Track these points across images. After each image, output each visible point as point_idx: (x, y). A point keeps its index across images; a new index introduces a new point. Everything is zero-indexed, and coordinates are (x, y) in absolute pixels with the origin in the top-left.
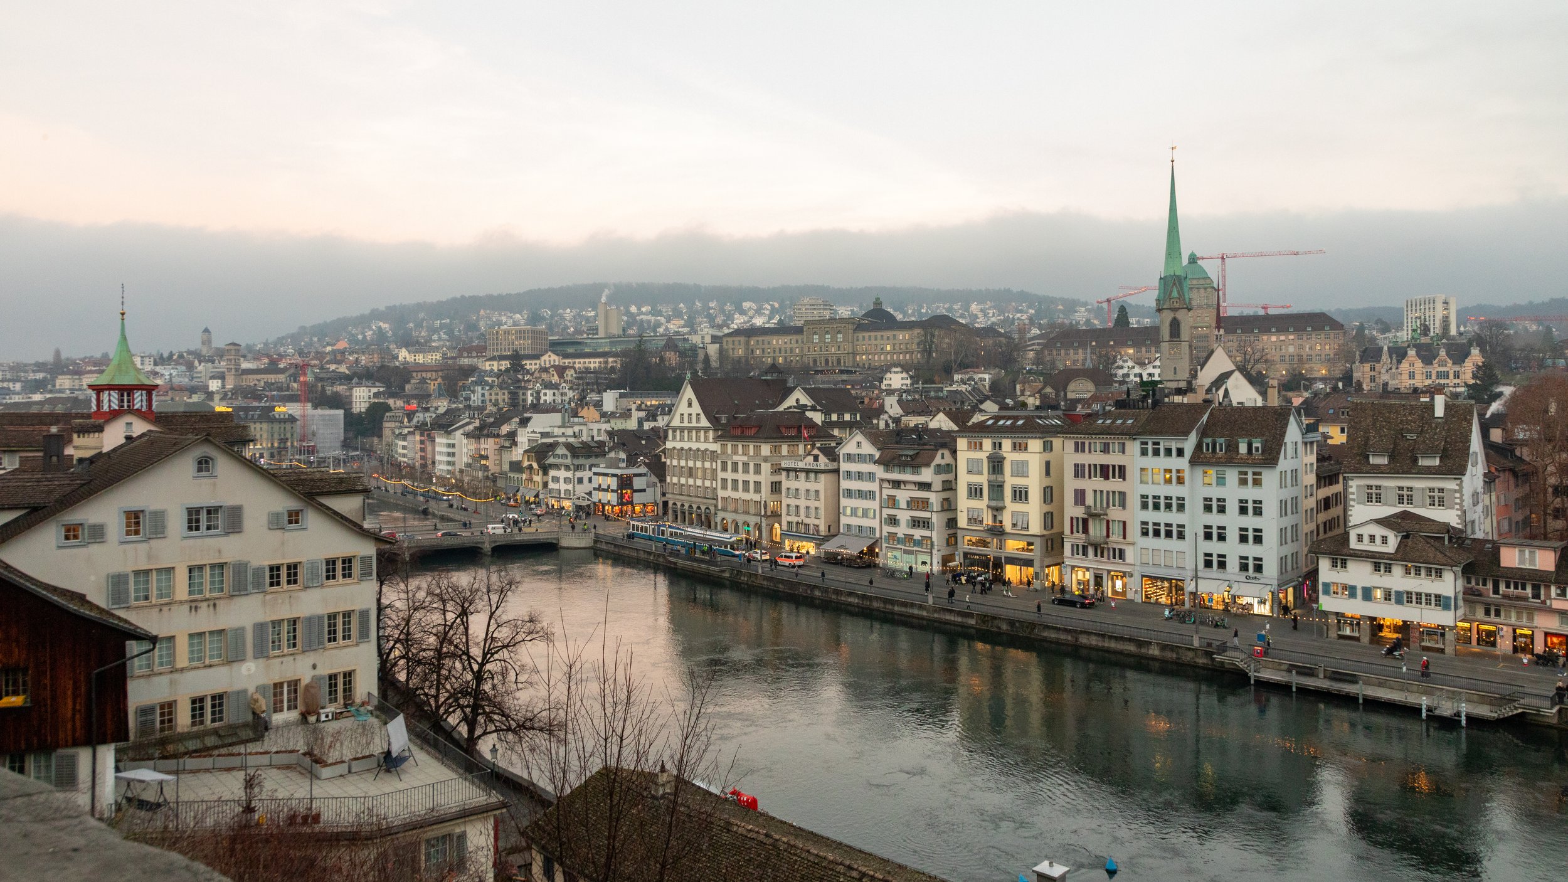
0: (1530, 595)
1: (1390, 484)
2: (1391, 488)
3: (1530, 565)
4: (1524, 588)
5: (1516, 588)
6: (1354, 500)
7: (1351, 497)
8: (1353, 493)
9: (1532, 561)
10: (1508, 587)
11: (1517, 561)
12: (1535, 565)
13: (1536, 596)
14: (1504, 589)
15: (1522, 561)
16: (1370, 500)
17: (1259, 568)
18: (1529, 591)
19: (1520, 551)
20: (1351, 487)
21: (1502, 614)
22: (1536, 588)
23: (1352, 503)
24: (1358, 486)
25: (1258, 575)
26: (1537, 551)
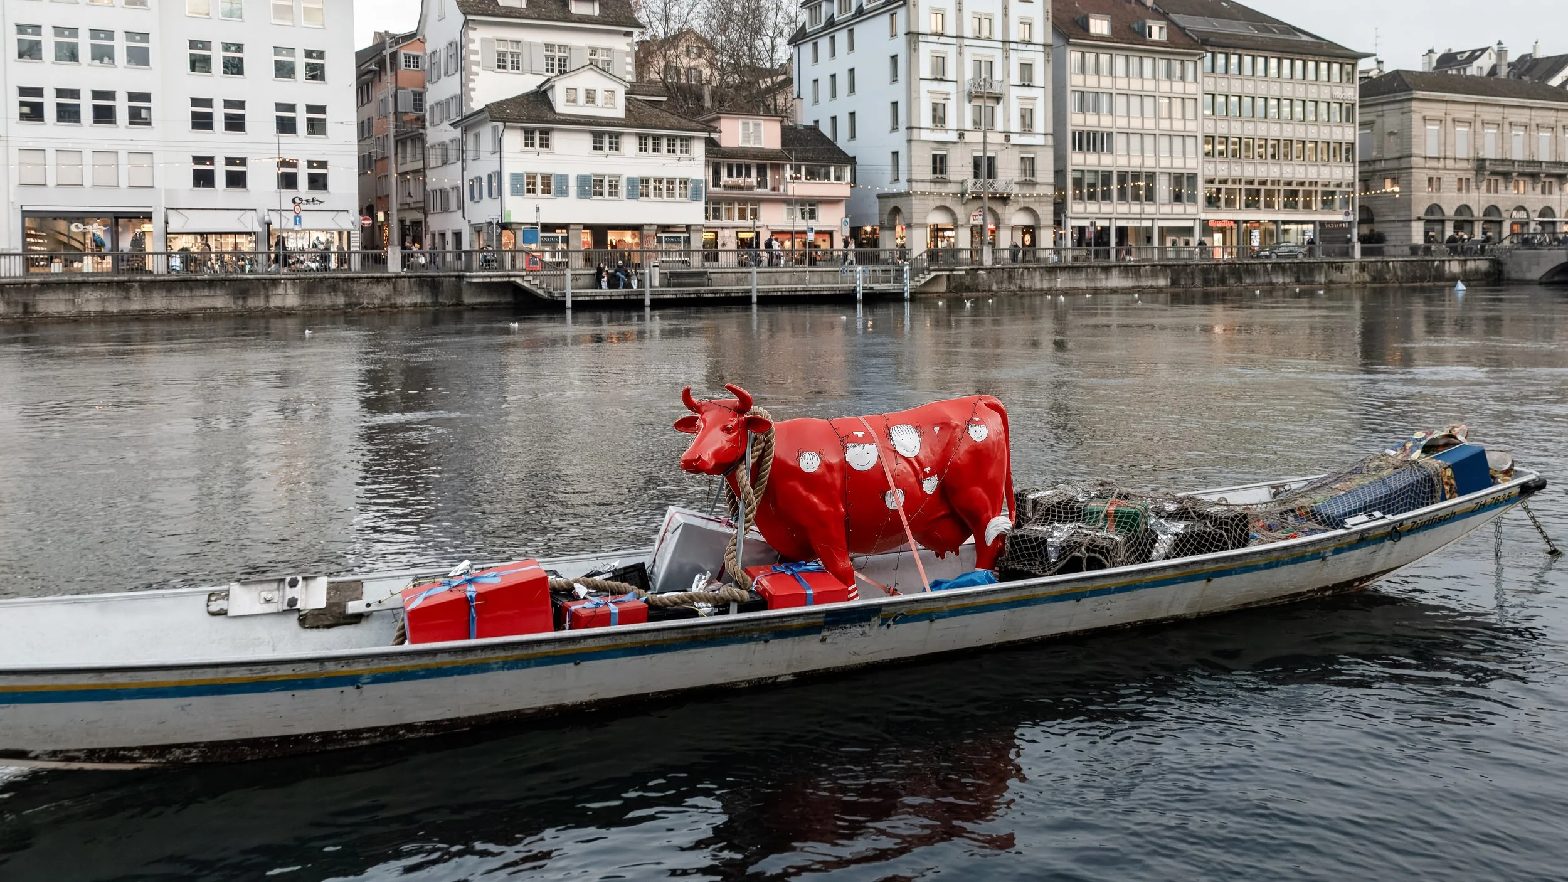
0: (755, 184)
1: (536, 38)
2: (537, 45)
3: (755, 142)
4: (748, 175)
5: (739, 175)
6: (477, 64)
7: (473, 58)
8: (476, 52)
9: (758, 138)
10: (730, 175)
11: (740, 138)
12: (760, 142)
13: (762, 183)
14: (726, 178)
15: (746, 138)
16: (501, 65)
17: (318, 182)
18: (754, 178)
19: (744, 124)
20: (473, 41)
21: (723, 213)
22: (762, 170)
23: (474, 68)
24: (483, 40)
25: (318, 194)
26: (762, 123)
